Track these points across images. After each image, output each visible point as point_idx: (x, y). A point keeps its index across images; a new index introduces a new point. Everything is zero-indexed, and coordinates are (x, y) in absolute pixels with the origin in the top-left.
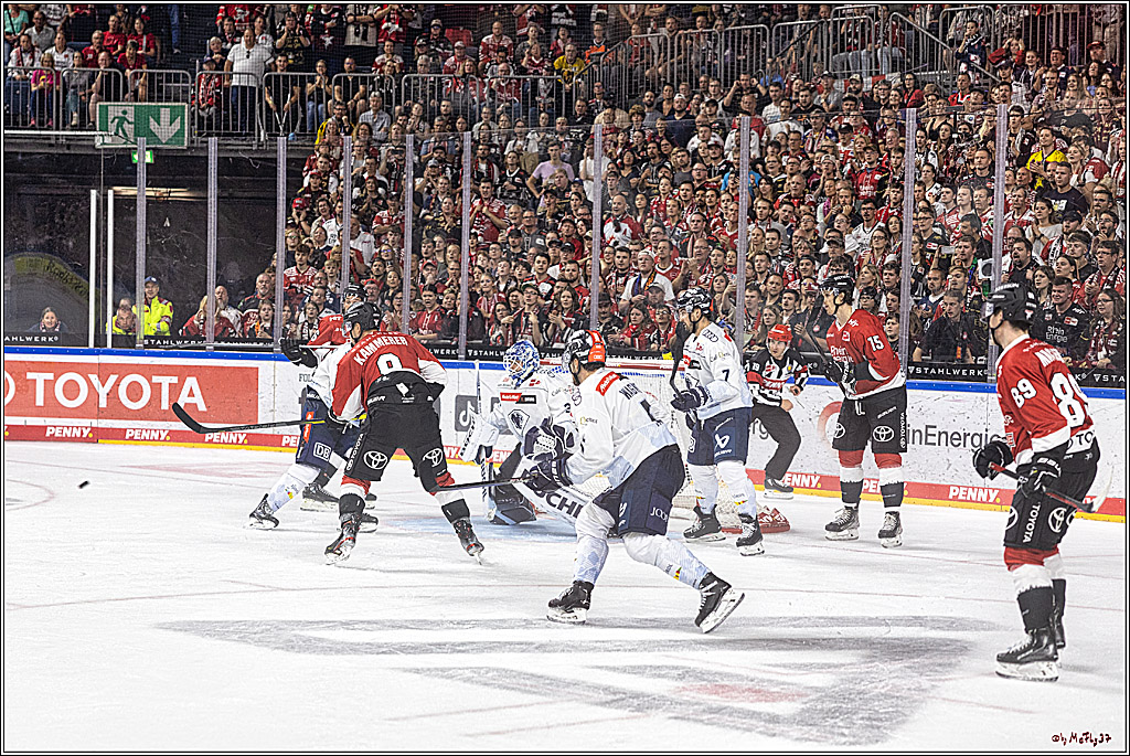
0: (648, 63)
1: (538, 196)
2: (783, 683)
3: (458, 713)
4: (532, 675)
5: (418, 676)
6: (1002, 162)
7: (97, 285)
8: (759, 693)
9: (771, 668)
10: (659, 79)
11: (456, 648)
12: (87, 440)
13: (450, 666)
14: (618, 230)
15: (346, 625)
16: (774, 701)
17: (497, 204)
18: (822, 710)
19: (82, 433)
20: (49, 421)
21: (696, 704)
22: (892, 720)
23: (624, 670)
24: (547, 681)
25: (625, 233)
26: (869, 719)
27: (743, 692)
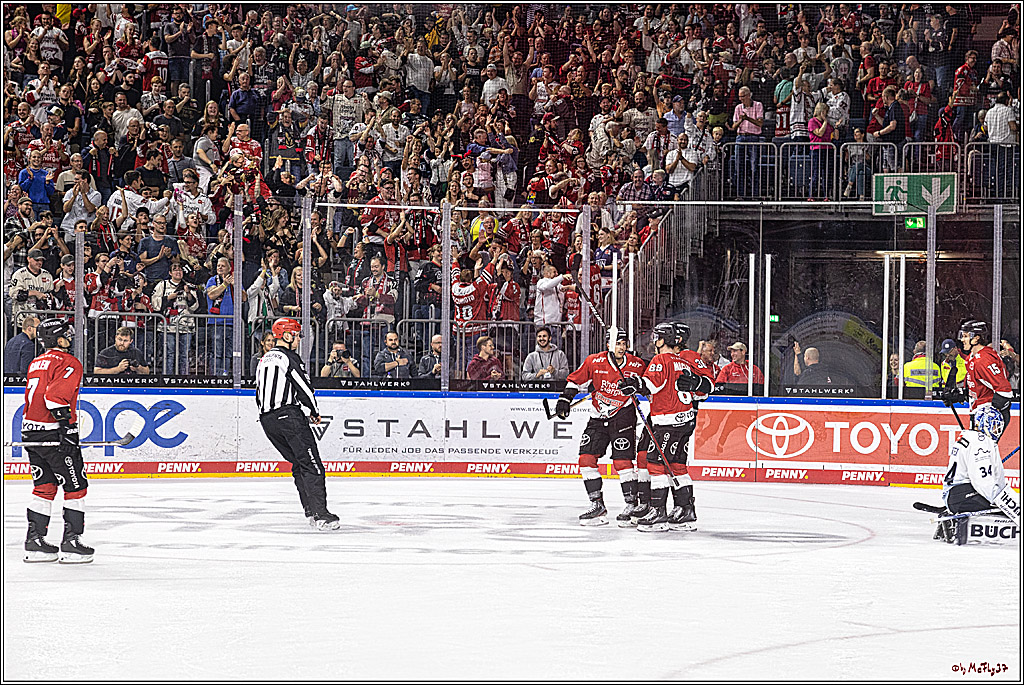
19: (875, 477)
20: (845, 466)
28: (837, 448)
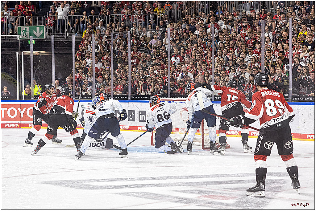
0: (183, 9)
1: (151, 50)
2: (230, 194)
3: (132, 206)
4: (154, 194)
5: (120, 195)
6: (291, 35)
7: (19, 81)
8: (223, 197)
9: (226, 189)
10: (186, 13)
11: (131, 186)
12: (17, 127)
13: (129, 192)
14: (176, 59)
15: (98, 180)
16: (228, 199)
17: (139, 53)
18: (242, 202)
19: (16, 125)
20: (6, 122)
21: (204, 201)
22: (263, 204)
23: (182, 191)
24: (159, 196)
25: (178, 60)
26: (257, 204)
27: (218, 197)
28: (3, 116)
